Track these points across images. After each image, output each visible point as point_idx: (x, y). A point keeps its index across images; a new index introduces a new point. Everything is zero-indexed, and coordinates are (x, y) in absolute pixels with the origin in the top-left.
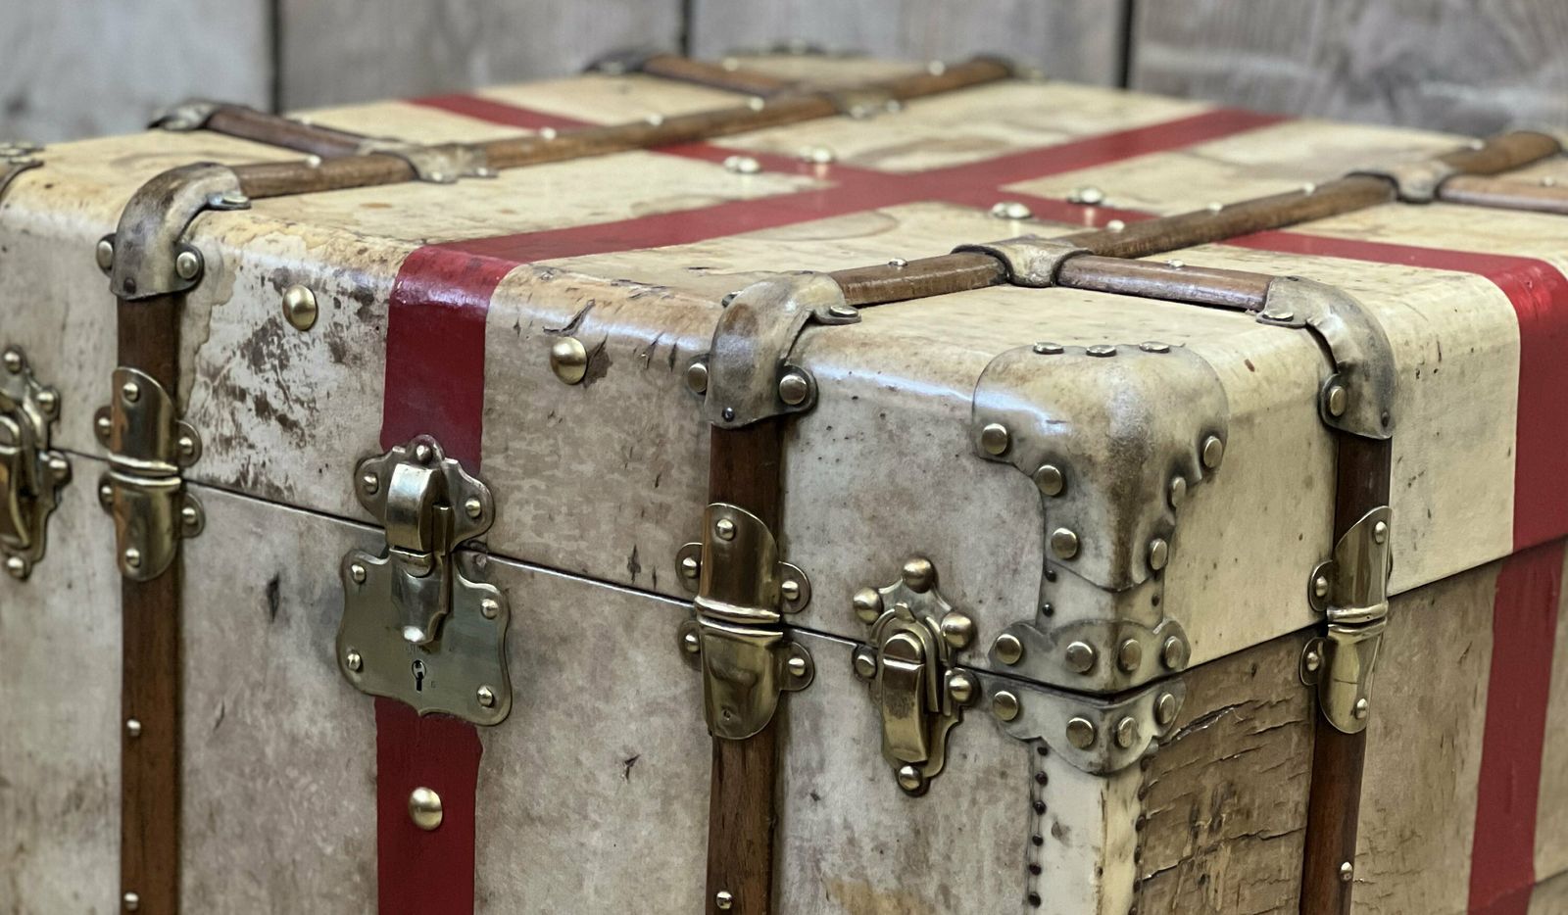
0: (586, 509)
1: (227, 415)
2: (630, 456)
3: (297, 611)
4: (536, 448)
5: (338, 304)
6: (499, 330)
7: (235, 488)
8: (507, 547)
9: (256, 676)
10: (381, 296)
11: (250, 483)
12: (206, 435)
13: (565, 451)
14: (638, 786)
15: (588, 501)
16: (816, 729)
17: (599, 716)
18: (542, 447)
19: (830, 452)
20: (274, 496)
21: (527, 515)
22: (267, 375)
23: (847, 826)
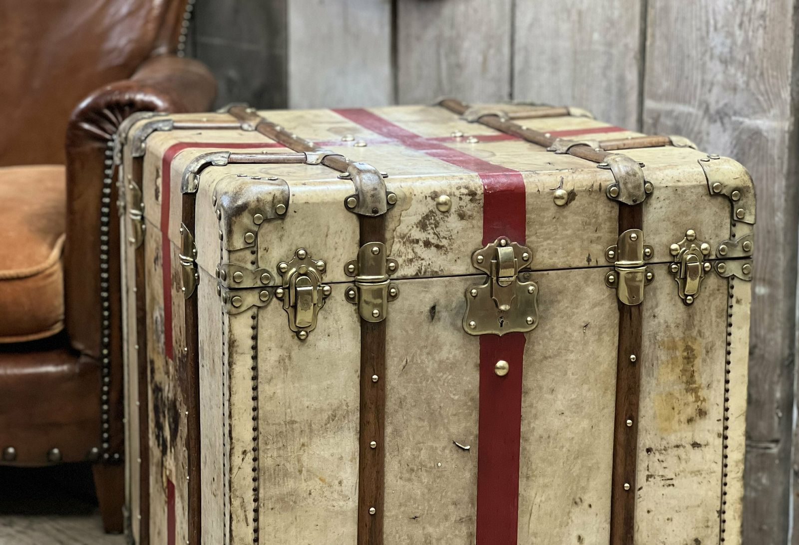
0: (569, 246)
1: (410, 250)
2: (586, 224)
3: (444, 314)
4: (548, 230)
5: (461, 199)
6: (532, 194)
7: (416, 277)
8: (538, 267)
9: (423, 344)
10: (480, 192)
11: (423, 273)
12: (400, 261)
13: (560, 228)
14: (589, 333)
15: (570, 243)
16: (655, 295)
17: (574, 314)
18: (551, 229)
19: (659, 205)
20: (435, 275)
21: (546, 255)
22: (428, 232)
23: (666, 322)
